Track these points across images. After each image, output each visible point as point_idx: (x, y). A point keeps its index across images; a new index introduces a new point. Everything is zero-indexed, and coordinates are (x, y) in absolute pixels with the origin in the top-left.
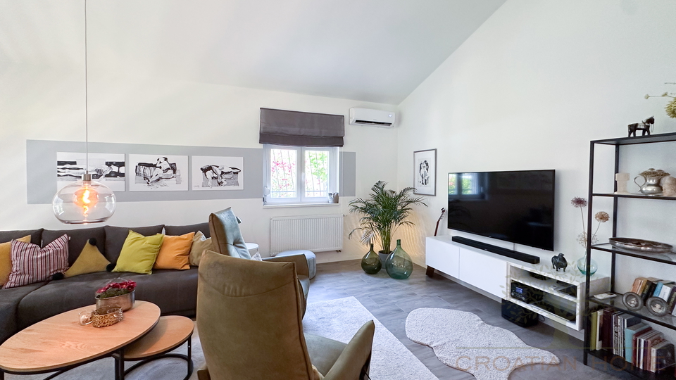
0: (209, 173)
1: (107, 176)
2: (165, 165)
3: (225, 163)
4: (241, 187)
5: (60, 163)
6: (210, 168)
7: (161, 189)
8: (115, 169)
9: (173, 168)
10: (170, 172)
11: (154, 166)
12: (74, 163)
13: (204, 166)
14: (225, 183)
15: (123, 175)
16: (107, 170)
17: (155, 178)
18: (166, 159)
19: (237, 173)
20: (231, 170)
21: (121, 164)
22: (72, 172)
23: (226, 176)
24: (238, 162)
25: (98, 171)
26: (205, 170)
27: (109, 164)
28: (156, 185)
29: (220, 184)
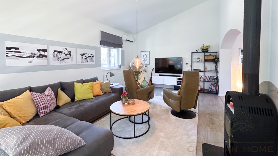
0: (84, 56)
1: (38, 57)
2: (66, 52)
3: (89, 52)
4: (94, 63)
5: (7, 48)
6: (84, 54)
7: (64, 64)
8: (42, 53)
9: (70, 53)
10: (69, 55)
11: (61, 52)
12: (18, 49)
13: (82, 53)
14: (89, 61)
15: (46, 57)
16: (38, 53)
17: (62, 58)
18: (66, 49)
19: (93, 57)
20: (91, 55)
21: (45, 51)
22: (16, 54)
23: (89, 58)
24: (93, 52)
25: (33, 54)
26: (82, 55)
27: (39, 50)
28: (62, 62)
29: (87, 61)
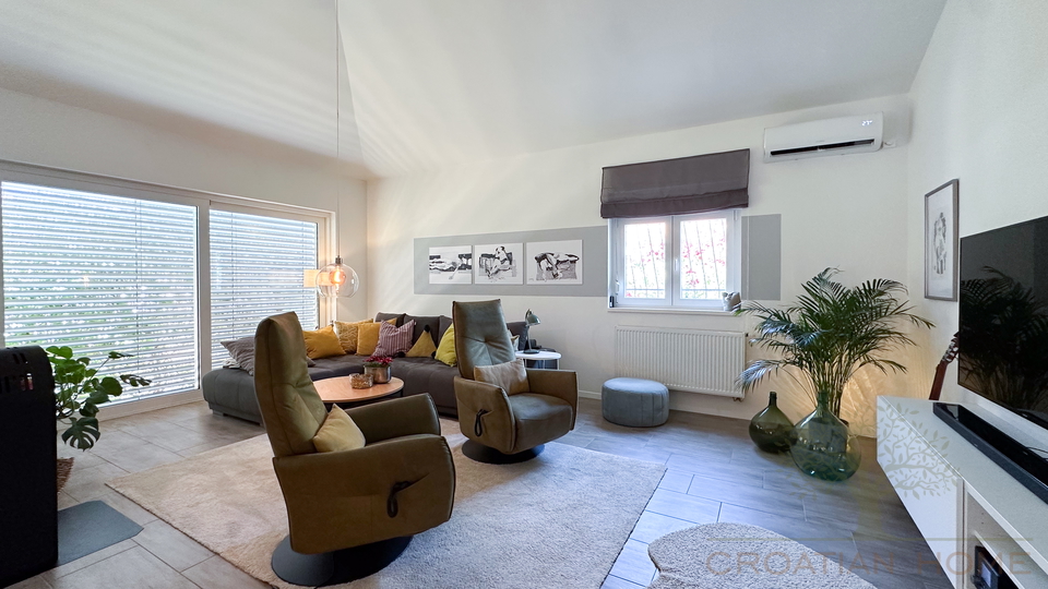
0: (544, 262)
1: (460, 268)
2: (503, 256)
3: (561, 249)
4: (579, 281)
5: (432, 258)
6: (544, 257)
7: (499, 282)
8: (465, 261)
9: (509, 258)
10: (507, 262)
11: (493, 256)
12: (439, 257)
13: (538, 254)
14: (561, 275)
15: (470, 267)
16: (459, 262)
17: (494, 270)
18: (503, 248)
19: (574, 262)
20: (568, 258)
21: (469, 256)
22: (438, 266)
23: (561, 266)
24: (574, 247)
25: (454, 263)
26: (539, 260)
27: (461, 256)
28: (494, 277)
29: (555, 276)
